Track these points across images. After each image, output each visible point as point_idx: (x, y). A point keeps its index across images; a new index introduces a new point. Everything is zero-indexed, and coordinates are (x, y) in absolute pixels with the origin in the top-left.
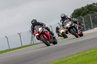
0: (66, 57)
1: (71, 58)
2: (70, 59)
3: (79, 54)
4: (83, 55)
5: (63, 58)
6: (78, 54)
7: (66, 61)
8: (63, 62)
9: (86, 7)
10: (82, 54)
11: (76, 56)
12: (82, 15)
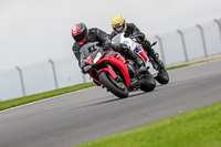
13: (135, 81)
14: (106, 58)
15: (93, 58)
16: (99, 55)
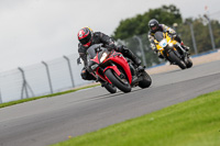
0: (102, 129)
1: (114, 130)
2: (112, 134)
3: (132, 123)
4: (141, 124)
5: (95, 131)
6: (129, 121)
7: (103, 138)
8: (96, 140)
9: (146, 14)
10: (137, 121)
11: (126, 126)
12: (137, 32)
13: (135, 78)
14: (111, 57)
15: (100, 57)
16: (105, 55)
